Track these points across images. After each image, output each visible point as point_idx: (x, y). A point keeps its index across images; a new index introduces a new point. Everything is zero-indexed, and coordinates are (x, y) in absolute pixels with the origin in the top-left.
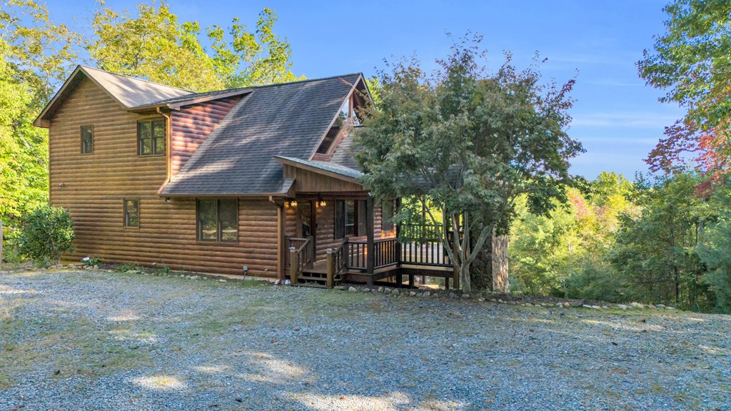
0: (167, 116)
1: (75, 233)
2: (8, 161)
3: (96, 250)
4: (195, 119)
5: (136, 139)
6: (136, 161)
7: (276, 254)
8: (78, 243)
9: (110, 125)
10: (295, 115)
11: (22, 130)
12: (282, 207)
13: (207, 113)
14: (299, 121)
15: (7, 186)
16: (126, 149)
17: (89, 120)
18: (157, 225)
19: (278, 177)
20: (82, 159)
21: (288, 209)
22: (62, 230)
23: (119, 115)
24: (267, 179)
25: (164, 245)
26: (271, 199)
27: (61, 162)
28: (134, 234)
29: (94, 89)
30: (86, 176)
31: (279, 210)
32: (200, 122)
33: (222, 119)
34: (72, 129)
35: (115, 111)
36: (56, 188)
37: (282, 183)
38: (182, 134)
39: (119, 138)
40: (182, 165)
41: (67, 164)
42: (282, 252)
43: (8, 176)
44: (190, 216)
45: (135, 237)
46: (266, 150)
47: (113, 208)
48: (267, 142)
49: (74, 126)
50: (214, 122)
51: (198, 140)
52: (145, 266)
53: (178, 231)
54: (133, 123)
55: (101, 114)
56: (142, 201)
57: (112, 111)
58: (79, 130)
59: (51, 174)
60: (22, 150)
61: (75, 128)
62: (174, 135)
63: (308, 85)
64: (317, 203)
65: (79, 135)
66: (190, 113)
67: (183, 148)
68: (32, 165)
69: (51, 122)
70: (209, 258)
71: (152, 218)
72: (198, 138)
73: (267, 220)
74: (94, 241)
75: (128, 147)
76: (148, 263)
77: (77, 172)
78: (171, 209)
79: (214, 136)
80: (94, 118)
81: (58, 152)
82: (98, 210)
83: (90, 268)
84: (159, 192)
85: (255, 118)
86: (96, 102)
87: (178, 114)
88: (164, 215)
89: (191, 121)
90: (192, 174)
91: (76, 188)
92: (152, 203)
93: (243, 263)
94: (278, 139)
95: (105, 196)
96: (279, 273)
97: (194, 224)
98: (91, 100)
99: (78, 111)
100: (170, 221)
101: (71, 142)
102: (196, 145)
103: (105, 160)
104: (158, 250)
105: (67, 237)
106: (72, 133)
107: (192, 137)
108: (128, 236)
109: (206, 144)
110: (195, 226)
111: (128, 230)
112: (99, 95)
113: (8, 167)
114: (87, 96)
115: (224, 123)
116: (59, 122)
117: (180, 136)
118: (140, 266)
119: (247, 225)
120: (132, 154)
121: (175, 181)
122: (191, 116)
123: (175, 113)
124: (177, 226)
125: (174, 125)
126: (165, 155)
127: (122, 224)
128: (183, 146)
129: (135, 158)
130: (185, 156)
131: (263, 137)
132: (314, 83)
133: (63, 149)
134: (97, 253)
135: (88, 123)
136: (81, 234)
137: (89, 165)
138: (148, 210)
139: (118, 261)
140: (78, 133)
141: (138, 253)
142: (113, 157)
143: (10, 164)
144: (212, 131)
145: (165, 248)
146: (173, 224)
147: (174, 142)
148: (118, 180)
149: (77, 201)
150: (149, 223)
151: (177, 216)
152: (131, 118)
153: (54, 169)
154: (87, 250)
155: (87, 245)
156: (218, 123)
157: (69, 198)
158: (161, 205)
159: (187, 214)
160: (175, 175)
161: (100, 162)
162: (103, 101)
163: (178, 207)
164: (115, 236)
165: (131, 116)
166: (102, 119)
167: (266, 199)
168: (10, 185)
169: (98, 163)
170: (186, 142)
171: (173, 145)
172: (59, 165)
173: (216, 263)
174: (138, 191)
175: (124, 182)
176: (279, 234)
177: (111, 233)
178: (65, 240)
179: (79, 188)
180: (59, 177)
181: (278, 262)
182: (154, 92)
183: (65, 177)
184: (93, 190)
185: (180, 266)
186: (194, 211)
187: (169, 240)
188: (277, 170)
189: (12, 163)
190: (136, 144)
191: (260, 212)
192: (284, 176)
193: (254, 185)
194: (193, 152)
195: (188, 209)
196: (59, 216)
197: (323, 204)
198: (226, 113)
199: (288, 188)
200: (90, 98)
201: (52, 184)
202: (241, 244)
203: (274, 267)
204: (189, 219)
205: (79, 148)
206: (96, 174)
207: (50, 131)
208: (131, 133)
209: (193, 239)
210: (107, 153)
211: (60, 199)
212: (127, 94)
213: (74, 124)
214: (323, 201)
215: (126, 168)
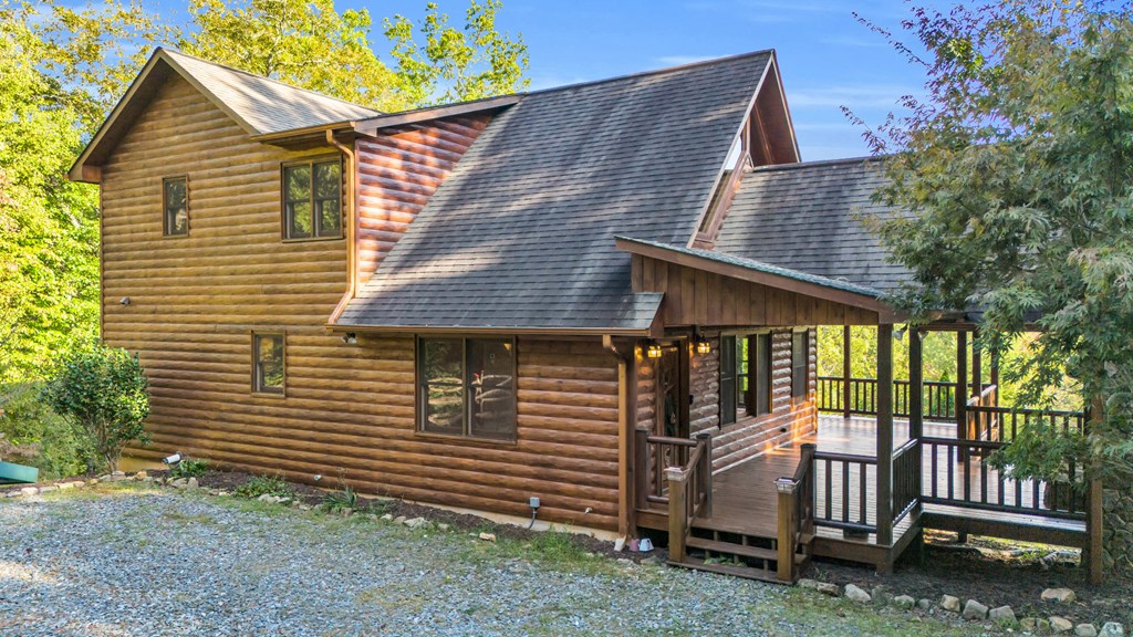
0: (348, 151)
1: (151, 403)
2: (38, 252)
3: (194, 441)
4: (406, 158)
5: (278, 203)
6: (278, 250)
7: (615, 473)
8: (158, 422)
9: (223, 175)
10: (628, 146)
11: (65, 195)
12: (629, 362)
13: (428, 148)
14: (640, 160)
15: (37, 297)
16: (257, 226)
17: (180, 166)
18: (326, 392)
19: (618, 287)
20: (166, 247)
21: (642, 364)
22: (123, 398)
23: (241, 152)
24: (588, 292)
25: (340, 437)
26: (607, 341)
27: (123, 254)
28: (273, 409)
29: (189, 98)
30: (172, 284)
31: (622, 369)
32: (417, 166)
33: (457, 160)
34: (145, 184)
35: (234, 144)
36: (114, 307)
37: (631, 303)
38: (380, 190)
39: (241, 202)
40: (379, 260)
41: (135, 258)
42: (629, 469)
43: (39, 278)
44: (402, 372)
45: (277, 416)
46: (572, 224)
47: (231, 352)
48: (572, 207)
49: (149, 179)
50: (442, 167)
51: (412, 205)
52: (298, 481)
53: (372, 406)
54: (271, 169)
55: (205, 152)
56: (292, 338)
57: (228, 144)
58: (160, 187)
59: (104, 278)
60: (65, 232)
61: (151, 184)
62: (363, 193)
63: (644, 83)
64: (691, 347)
65: (160, 197)
66: (394, 145)
67: (382, 223)
68: (82, 259)
69: (105, 172)
70: (445, 471)
71: (313, 376)
72: (413, 201)
73: (589, 391)
74: (190, 420)
75: (261, 221)
76: (305, 475)
77: (155, 275)
78: (356, 357)
79: (442, 196)
80: (191, 159)
81: (119, 233)
82: (198, 355)
83: (180, 482)
84: (331, 319)
85: (532, 156)
86: (194, 126)
87: (371, 146)
88: (339, 371)
89: (397, 162)
90: (404, 278)
91: (152, 307)
92: (313, 344)
93: (528, 488)
94: (598, 199)
95: (211, 326)
96: (622, 520)
97: (408, 393)
98: (184, 123)
99: (157, 147)
100: (353, 384)
101: (142, 211)
102: (408, 216)
103: (213, 249)
104: (326, 446)
105: (133, 413)
106: (146, 194)
107: (400, 199)
108: (262, 413)
109: (429, 214)
110: (412, 398)
111: (261, 400)
112: (200, 111)
113: (38, 262)
114: (175, 115)
115: (463, 169)
116: (118, 170)
117: (377, 195)
118: (289, 479)
119: (538, 401)
120: (269, 235)
121: (366, 295)
122: (397, 151)
123: (366, 144)
124: (370, 395)
125: (362, 171)
126: (344, 237)
127: (248, 387)
128: (381, 218)
129: (278, 245)
130: (386, 238)
131: (561, 194)
132: (658, 79)
133: (128, 227)
134: (195, 446)
135: (176, 171)
136: (164, 404)
137: (181, 260)
138: (305, 356)
139: (239, 465)
140: (157, 193)
141: (282, 451)
142: (229, 243)
143: (42, 258)
144: (438, 186)
145: (342, 443)
146: (361, 390)
147: (362, 209)
148: (243, 293)
149: (155, 335)
150: (308, 387)
151: (371, 373)
152: (269, 158)
153: (109, 269)
154: (175, 439)
155: (176, 429)
156: (450, 169)
157: (140, 328)
158: (335, 349)
159: (393, 369)
160: (365, 282)
161: (202, 254)
162: (209, 123)
163: (372, 353)
164: (233, 411)
165: (267, 154)
166: (206, 162)
167: (595, 341)
168: (42, 295)
169: (196, 255)
170: (388, 208)
171: (361, 214)
172: (119, 259)
173: (462, 485)
174: (282, 317)
175: (251, 297)
176: (622, 425)
177: (224, 406)
178: (129, 418)
179: (159, 307)
180: (119, 286)
181: (622, 493)
182: (312, 107)
183: (131, 285)
184: (187, 312)
185: (378, 485)
186: (411, 364)
187: (352, 426)
188: (610, 270)
189: (45, 256)
190: (279, 213)
191: (570, 370)
192: (634, 284)
193: (558, 307)
194: (402, 231)
195: (397, 358)
196: (117, 369)
197: (703, 348)
198: (465, 148)
199: (652, 315)
200: (182, 118)
201: (107, 299)
202: (523, 443)
203: (609, 505)
204: (398, 381)
205: (160, 224)
206: (192, 279)
207: (103, 191)
208: (270, 190)
209: (408, 427)
210: (217, 235)
211: (120, 330)
212: (259, 108)
213: (150, 175)
214: (704, 340)
215: (258, 266)
